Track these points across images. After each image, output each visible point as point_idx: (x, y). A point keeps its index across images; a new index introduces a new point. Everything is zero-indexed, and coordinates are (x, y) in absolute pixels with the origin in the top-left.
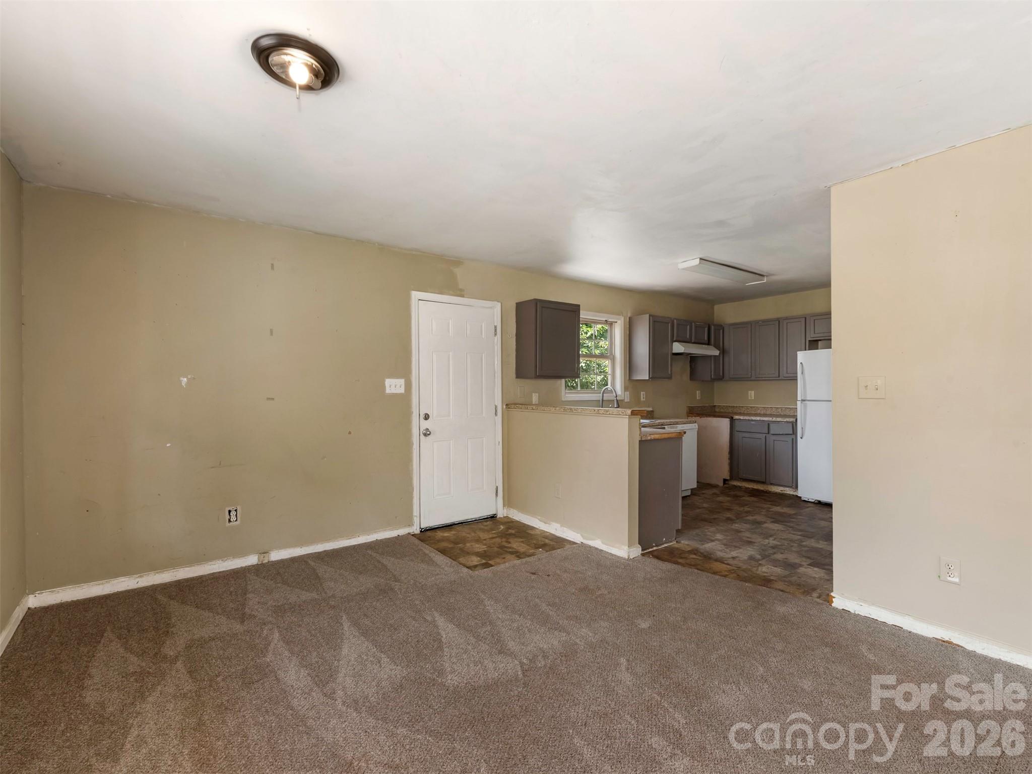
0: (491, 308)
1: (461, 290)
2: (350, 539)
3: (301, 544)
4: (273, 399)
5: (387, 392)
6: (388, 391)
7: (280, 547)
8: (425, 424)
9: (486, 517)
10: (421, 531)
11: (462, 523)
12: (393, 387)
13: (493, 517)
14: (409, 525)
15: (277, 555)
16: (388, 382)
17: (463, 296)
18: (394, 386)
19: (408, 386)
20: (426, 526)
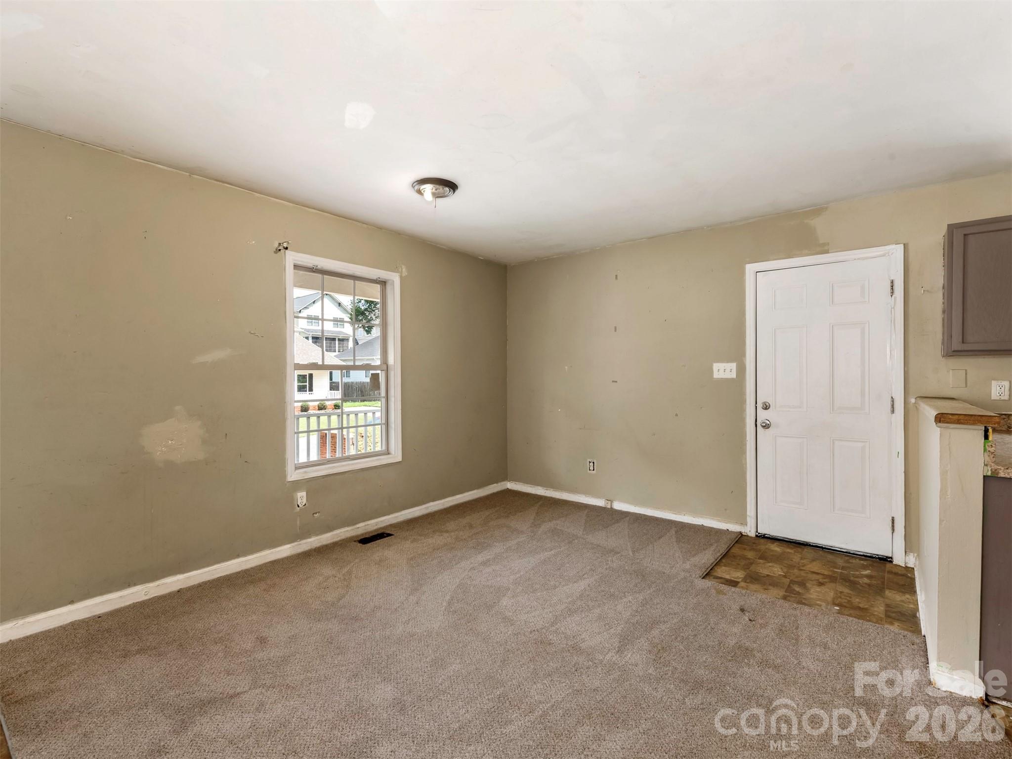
0: (884, 255)
1: (824, 245)
2: (676, 514)
3: (636, 504)
4: (616, 382)
5: (715, 377)
6: (716, 375)
7: (622, 501)
8: (763, 415)
9: (869, 555)
10: (757, 536)
11: (822, 547)
12: (722, 371)
13: (887, 560)
14: (742, 524)
15: (618, 506)
16: (716, 366)
17: (827, 252)
18: (724, 370)
19: (741, 370)
20: (766, 533)
